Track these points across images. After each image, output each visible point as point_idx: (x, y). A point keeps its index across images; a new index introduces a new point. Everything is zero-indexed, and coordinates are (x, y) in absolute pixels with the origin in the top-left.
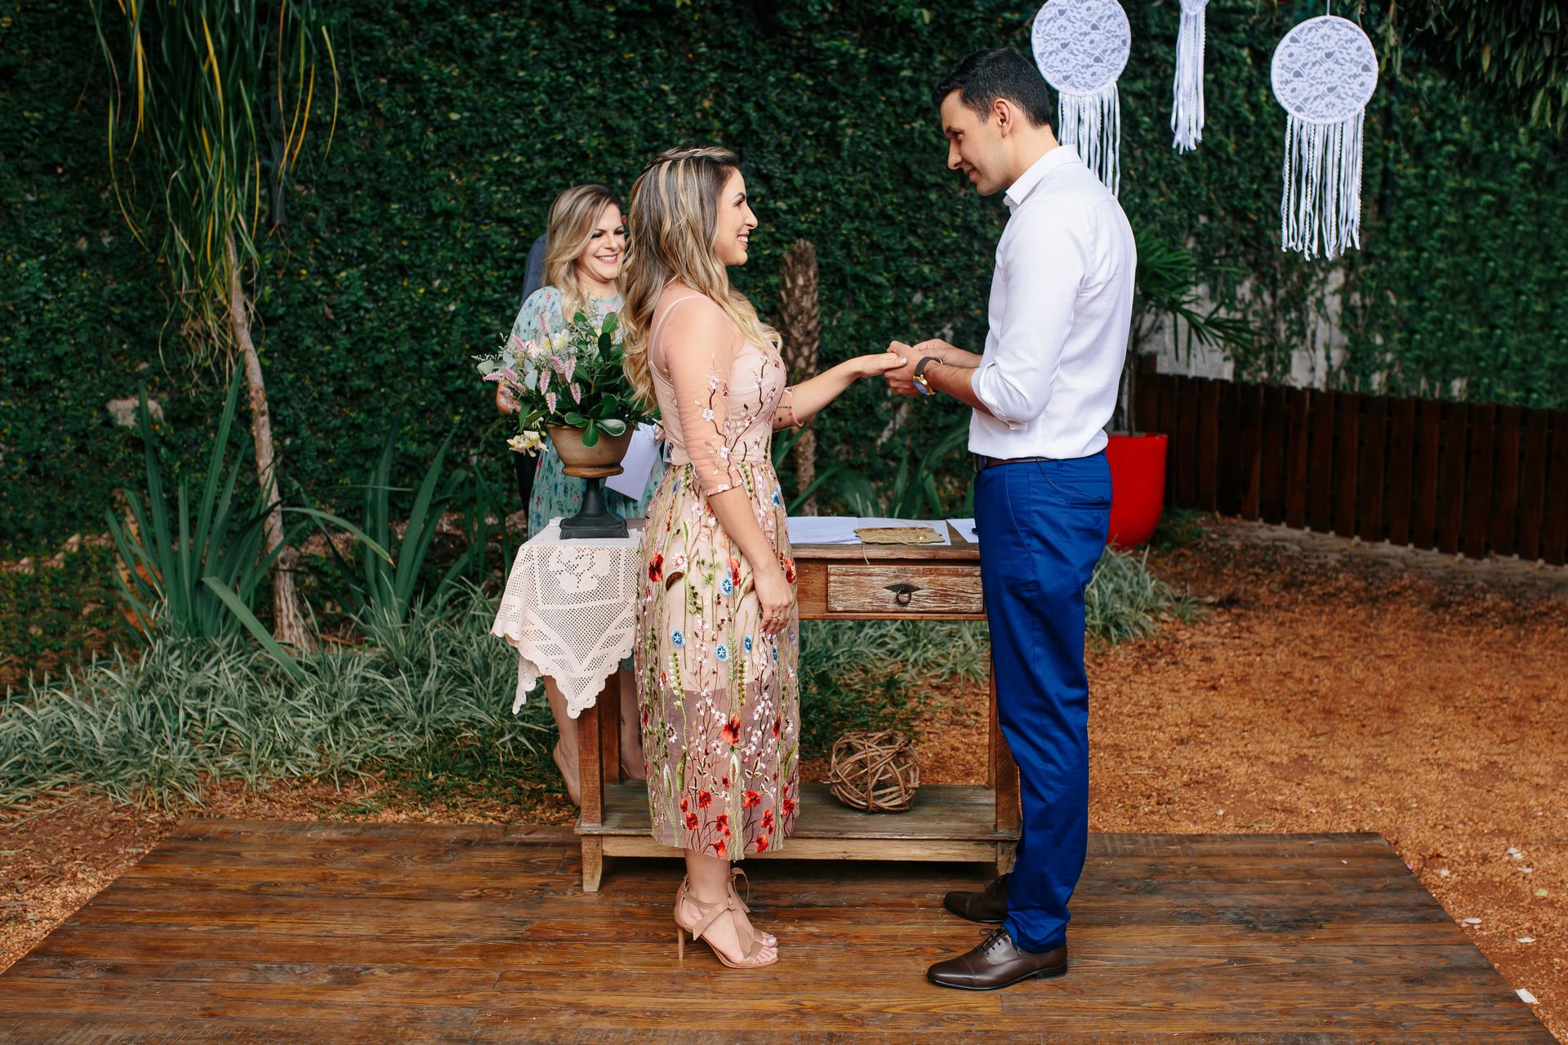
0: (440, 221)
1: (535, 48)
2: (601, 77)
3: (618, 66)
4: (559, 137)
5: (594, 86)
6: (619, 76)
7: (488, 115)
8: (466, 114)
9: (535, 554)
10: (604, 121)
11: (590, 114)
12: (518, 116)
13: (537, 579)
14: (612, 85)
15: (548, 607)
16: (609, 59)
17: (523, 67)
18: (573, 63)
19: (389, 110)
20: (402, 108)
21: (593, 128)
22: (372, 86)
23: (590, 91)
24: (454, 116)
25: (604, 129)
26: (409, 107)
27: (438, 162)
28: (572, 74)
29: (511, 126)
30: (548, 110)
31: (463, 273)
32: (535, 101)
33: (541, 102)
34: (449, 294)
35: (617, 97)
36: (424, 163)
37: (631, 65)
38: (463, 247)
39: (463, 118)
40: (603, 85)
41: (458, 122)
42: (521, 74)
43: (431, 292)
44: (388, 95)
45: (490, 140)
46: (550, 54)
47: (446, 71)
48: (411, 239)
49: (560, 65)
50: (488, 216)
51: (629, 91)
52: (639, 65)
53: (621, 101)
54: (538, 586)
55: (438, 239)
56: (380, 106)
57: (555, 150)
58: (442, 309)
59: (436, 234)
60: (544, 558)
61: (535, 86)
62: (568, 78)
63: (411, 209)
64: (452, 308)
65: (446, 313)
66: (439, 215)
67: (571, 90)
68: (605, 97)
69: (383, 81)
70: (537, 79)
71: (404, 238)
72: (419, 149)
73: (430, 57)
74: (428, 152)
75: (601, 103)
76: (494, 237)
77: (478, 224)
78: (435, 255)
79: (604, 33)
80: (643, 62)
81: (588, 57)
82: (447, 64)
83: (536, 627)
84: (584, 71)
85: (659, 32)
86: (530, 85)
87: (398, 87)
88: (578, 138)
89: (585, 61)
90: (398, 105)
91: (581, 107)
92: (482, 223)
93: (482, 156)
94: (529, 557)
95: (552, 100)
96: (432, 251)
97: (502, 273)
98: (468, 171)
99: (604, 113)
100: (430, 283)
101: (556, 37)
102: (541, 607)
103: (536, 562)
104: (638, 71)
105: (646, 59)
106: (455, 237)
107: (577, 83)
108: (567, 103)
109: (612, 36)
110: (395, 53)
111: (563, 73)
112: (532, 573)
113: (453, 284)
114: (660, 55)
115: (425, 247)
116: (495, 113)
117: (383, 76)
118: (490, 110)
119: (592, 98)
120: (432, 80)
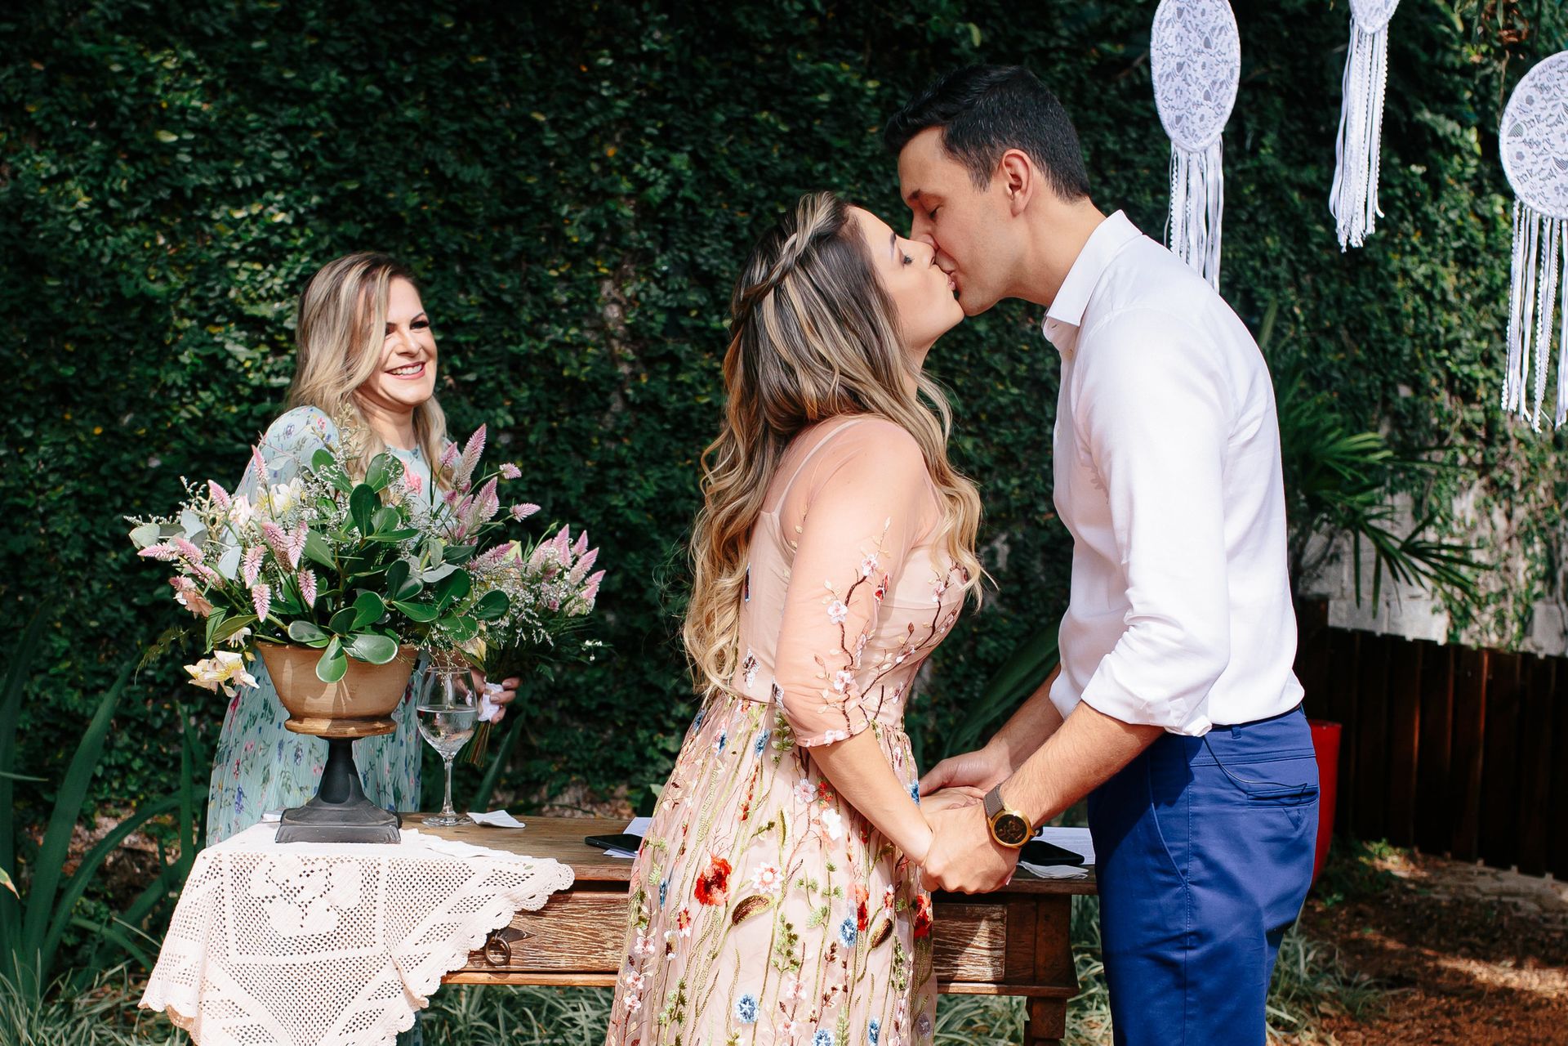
0: (135, 313)
1: (314, 33)
2: (429, 91)
3: (458, 75)
4: (352, 186)
5: (416, 105)
6: (459, 92)
7: (229, 142)
8: (188, 136)
9: (226, 867)
10: (432, 165)
11: (408, 153)
12: (279, 146)
13: (229, 910)
14: (447, 106)
15: (248, 959)
16: (444, 63)
17: (292, 62)
18: (380, 65)
19: (48, 118)
20: (71, 116)
21: (413, 176)
22: (18, 75)
23: (410, 113)
24: (169, 138)
25: (431, 178)
26: (86, 116)
27: (136, 212)
28: (377, 83)
29: (267, 162)
30: (334, 139)
31: (175, 406)
32: (311, 122)
33: (321, 125)
34: (147, 440)
35: (455, 127)
36: (107, 214)
37: (481, 75)
38: (176, 361)
39: (181, 142)
40: (432, 104)
41: (174, 149)
42: (289, 75)
43: (115, 434)
44: (47, 92)
45: (229, 182)
46: (342, 47)
47: (155, 59)
48: (82, 341)
49: (359, 67)
50: (220, 309)
51: (477, 120)
52: (496, 77)
53: (462, 134)
54: (230, 923)
55: (130, 344)
56: (32, 109)
57: (345, 208)
58: (134, 464)
59: (128, 336)
60: (241, 873)
61: (314, 97)
62: (370, 88)
63: (82, 289)
64: (155, 463)
65: (141, 472)
66: (133, 302)
67: (375, 109)
68: (435, 125)
69: (39, 67)
70: (316, 86)
71: (68, 339)
72: (100, 188)
73: (125, 33)
74: (117, 195)
75: (427, 134)
76: (229, 347)
77: (204, 323)
78: (125, 372)
79: (436, 19)
80: (502, 72)
81: (408, 57)
82: (156, 49)
83: (225, 995)
84: (401, 80)
85: (530, 25)
86: (304, 97)
87: (66, 79)
88: (386, 190)
89: (402, 62)
90: (64, 110)
91: (391, 138)
92: (210, 320)
93: (214, 206)
94: (215, 871)
95: (341, 124)
96: (119, 364)
97: (245, 407)
98: (187, 232)
99: (430, 150)
100: (114, 418)
101: (353, 18)
102: (235, 958)
103: (228, 880)
104: (493, 85)
105: (508, 69)
106: (161, 343)
107: (385, 98)
108: (367, 132)
109: (449, 25)
110: (63, 22)
111: (363, 79)
112: (220, 899)
113: (155, 422)
114: (533, 64)
115: (106, 357)
116: (241, 137)
117: (40, 60)
118: (232, 132)
119: (411, 125)
120: (129, 72)
